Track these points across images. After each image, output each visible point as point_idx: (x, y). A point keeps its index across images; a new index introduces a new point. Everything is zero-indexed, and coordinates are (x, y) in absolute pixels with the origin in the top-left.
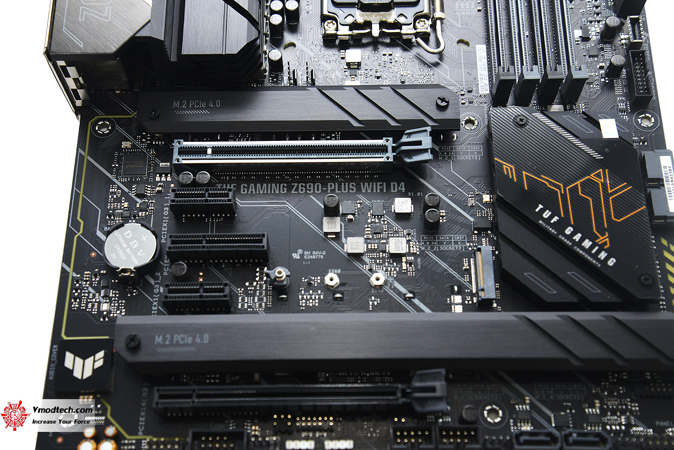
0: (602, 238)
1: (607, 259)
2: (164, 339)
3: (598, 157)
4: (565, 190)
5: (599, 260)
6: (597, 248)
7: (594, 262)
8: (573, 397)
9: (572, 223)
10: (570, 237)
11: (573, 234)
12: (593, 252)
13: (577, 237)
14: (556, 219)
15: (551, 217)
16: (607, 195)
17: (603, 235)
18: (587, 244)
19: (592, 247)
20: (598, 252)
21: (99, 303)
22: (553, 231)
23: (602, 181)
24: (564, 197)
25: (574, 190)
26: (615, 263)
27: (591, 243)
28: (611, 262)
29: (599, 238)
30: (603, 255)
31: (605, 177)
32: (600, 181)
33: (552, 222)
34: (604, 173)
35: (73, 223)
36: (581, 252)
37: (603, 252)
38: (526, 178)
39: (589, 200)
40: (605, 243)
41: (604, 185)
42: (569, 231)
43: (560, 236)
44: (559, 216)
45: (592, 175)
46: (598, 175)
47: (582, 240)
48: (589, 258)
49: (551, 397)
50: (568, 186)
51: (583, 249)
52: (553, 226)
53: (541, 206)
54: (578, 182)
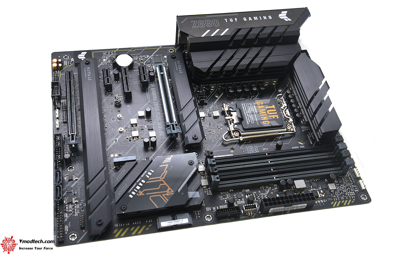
0: (141, 193)
1: (132, 195)
2: (89, 70)
3: (179, 191)
4: (162, 179)
5: (131, 191)
6: (137, 191)
7: (130, 190)
8: (79, 194)
9: (147, 182)
10: (140, 182)
11: (142, 183)
12: (135, 190)
13: (141, 184)
14: (148, 177)
15: (149, 175)
16: (161, 194)
17: (143, 193)
18: (138, 188)
19: (137, 189)
20: (135, 192)
21: (106, 59)
22: (142, 176)
23: (168, 192)
24: (159, 179)
25: (162, 182)
26: (130, 197)
27: (139, 189)
28: (131, 196)
29: (141, 191)
30: (134, 193)
31: (170, 193)
32: (168, 191)
33: (146, 175)
34: (172, 193)
35: (134, 49)
36: (134, 186)
37: (135, 193)
38: (165, 166)
39: (158, 187)
40: (139, 194)
41: (166, 193)
42: (143, 181)
43: (140, 178)
44: (149, 178)
45: (170, 188)
46: (170, 191)
47: (140, 186)
48: (132, 188)
49: (78, 187)
50: (164, 180)
51: (136, 186)
52: (145, 176)
53: (153, 171)
54: (166, 184)
